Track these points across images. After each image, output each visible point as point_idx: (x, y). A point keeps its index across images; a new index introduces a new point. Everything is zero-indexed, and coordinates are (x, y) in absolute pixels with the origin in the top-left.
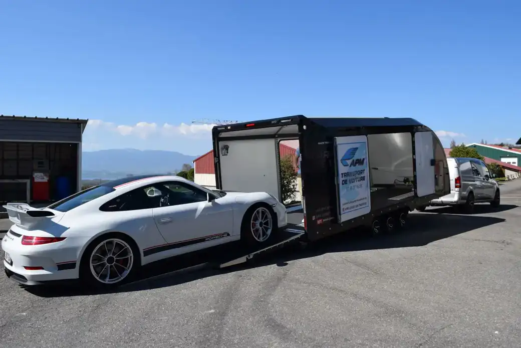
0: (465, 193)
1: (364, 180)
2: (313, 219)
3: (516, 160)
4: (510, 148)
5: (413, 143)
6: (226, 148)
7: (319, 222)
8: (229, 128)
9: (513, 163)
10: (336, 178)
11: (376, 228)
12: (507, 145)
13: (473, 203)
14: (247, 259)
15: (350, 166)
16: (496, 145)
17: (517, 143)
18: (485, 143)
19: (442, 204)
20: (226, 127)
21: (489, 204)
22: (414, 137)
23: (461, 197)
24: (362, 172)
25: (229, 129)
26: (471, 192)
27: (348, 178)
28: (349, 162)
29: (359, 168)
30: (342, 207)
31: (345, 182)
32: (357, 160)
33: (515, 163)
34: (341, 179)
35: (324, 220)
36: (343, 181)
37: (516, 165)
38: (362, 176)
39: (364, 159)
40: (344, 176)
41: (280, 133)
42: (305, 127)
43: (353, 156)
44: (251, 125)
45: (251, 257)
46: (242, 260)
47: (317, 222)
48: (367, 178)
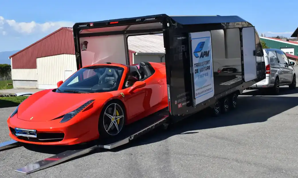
0: (274, 78)
1: (209, 69)
2: (176, 104)
3: (292, 50)
4: (288, 40)
5: (241, 37)
6: (86, 43)
7: (180, 106)
8: (91, 25)
9: (290, 53)
10: (191, 68)
11: (217, 109)
12: (284, 38)
13: (278, 86)
14: (129, 140)
15: (200, 58)
16: (273, 38)
17: (292, 36)
18: (264, 36)
19: (256, 88)
20: (88, 24)
21: (288, 86)
22: (242, 32)
23: (271, 82)
24: (208, 62)
25: (91, 27)
26: (277, 77)
27: (199, 68)
28: (199, 54)
29: (206, 58)
30: (196, 92)
31: (197, 71)
32: (205, 52)
33: (292, 53)
34: (195, 68)
35: (183, 104)
36: (196, 70)
37: (293, 54)
38: (208, 65)
39: (209, 51)
40: (197, 66)
41: (128, 29)
42: (168, 25)
43: (202, 49)
44: (115, 22)
45: (132, 138)
46: (126, 141)
47: (178, 106)
48: (211, 68)
